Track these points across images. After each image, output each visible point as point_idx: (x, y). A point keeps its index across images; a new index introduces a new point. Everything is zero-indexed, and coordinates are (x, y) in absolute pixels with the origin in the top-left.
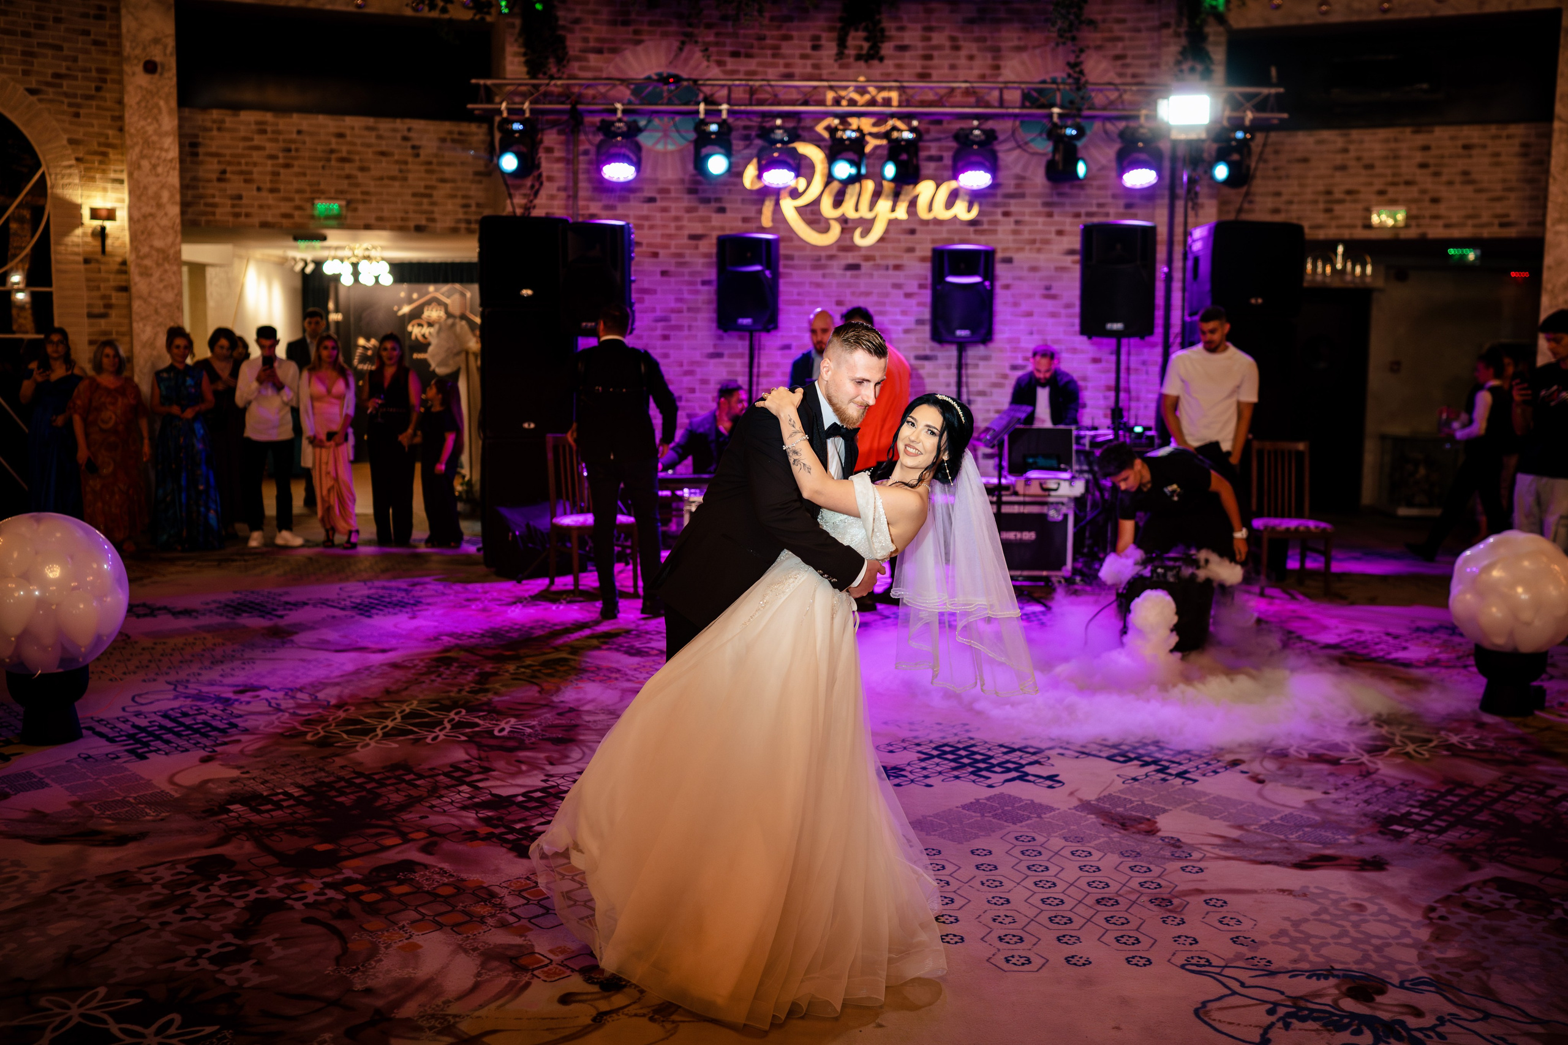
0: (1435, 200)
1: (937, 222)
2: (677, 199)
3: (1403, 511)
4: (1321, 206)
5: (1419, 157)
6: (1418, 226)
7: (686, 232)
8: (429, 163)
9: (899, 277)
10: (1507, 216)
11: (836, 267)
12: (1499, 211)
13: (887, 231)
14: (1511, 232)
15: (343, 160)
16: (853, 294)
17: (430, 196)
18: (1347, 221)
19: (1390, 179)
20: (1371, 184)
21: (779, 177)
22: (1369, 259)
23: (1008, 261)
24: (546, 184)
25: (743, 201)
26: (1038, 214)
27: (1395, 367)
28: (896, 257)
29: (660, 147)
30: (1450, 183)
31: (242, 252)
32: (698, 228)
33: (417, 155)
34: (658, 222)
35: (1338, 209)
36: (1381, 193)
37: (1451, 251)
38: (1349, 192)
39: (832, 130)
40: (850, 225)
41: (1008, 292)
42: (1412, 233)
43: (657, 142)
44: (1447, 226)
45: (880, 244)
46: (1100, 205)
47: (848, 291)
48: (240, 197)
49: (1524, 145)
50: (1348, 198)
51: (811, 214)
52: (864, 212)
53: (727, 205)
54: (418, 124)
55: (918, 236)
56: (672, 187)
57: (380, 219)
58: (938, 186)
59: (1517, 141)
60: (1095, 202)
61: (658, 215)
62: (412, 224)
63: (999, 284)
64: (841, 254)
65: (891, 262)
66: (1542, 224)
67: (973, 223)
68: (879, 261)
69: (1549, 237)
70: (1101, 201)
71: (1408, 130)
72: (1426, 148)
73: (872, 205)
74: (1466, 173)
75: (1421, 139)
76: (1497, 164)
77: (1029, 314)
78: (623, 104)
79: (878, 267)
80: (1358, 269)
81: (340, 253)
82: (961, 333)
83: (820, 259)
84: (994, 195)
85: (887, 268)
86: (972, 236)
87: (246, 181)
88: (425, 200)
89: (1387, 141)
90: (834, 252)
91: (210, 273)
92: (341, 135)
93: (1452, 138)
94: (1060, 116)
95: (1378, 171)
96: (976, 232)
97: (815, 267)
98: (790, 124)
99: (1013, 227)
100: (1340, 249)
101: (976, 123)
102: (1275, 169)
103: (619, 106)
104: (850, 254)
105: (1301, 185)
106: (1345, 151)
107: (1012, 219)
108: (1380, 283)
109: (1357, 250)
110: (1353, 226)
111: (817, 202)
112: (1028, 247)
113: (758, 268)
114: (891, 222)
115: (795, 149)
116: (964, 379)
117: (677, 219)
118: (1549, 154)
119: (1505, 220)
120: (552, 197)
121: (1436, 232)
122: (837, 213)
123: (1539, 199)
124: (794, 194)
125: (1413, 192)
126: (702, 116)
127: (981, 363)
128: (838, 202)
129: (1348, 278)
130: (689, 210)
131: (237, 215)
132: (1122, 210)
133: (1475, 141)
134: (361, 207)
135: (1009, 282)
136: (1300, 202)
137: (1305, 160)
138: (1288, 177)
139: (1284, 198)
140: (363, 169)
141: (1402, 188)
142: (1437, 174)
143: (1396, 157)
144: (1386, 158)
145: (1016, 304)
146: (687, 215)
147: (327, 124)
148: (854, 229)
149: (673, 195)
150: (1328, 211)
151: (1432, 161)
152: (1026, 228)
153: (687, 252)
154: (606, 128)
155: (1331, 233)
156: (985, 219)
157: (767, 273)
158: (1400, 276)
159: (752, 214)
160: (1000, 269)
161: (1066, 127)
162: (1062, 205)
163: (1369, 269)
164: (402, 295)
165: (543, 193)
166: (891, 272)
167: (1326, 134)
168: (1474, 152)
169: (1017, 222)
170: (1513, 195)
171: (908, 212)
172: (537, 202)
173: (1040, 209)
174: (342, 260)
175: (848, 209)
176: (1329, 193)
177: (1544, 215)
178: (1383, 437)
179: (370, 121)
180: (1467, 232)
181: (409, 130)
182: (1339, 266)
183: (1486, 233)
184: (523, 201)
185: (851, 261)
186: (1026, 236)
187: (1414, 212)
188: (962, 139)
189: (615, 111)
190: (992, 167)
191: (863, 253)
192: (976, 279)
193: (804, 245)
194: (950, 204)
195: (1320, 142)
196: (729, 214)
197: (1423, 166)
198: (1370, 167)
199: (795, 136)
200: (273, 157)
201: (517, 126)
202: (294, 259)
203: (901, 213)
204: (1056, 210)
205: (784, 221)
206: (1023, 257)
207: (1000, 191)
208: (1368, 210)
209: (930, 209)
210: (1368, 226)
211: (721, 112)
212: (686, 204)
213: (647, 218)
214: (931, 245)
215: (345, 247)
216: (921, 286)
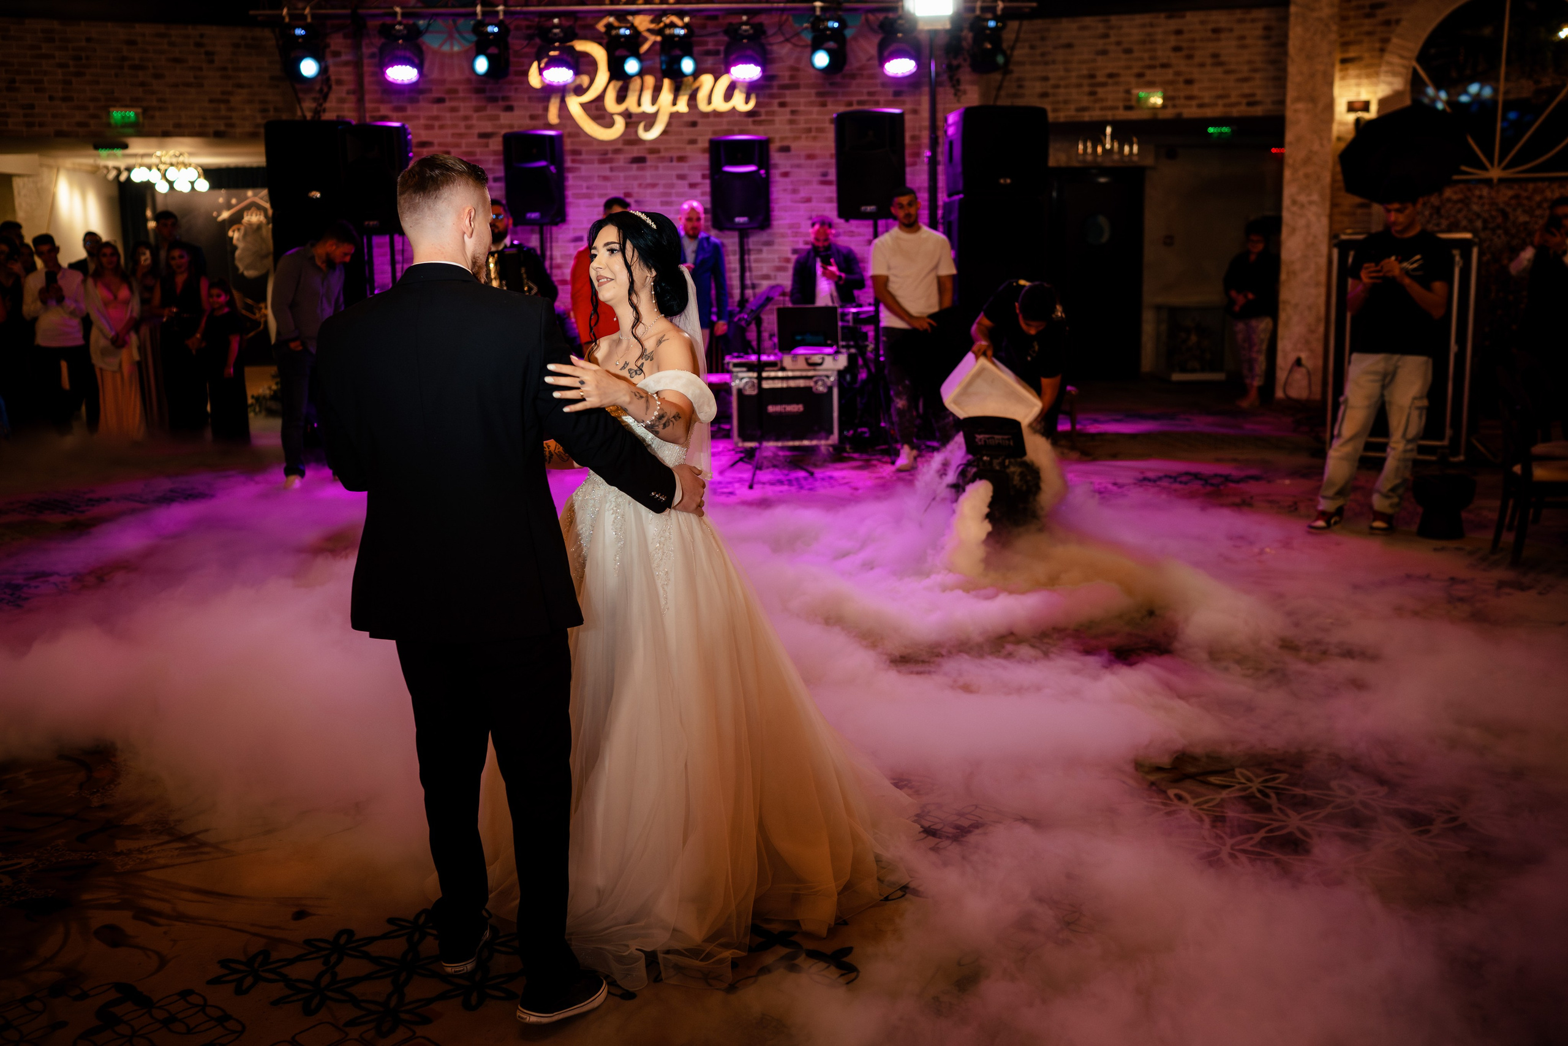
0: (1189, 82)
1: (716, 114)
2: (464, 99)
3: (1177, 377)
4: (1086, 89)
5: (1173, 41)
6: (1174, 106)
7: (476, 131)
8: (225, 69)
9: (684, 168)
10: (1253, 95)
11: (621, 160)
12: (1247, 91)
13: (669, 124)
14: (1258, 111)
15: (136, 67)
16: (640, 185)
17: (227, 101)
18: (1109, 103)
19: (1148, 62)
20: (1129, 68)
21: (560, 75)
22: (1135, 139)
23: (785, 149)
24: (334, 87)
25: (530, 99)
26: (812, 104)
27: (1168, 241)
28: (679, 149)
29: (446, 48)
30: (1202, 65)
31: (51, 161)
32: (487, 126)
33: (212, 61)
34: (449, 122)
35: (1101, 91)
36: (1140, 75)
37: (1211, 130)
38: (1111, 76)
39: (609, 26)
40: (634, 119)
41: (787, 180)
42: (1169, 113)
43: (442, 44)
44: (1201, 106)
45: (665, 137)
46: (870, 94)
47: (636, 183)
48: (32, 107)
49: (1267, 28)
50: (1110, 81)
51: (596, 110)
52: (647, 107)
53: (515, 104)
54: (210, 31)
55: (699, 128)
56: (461, 87)
57: (178, 125)
58: (716, 79)
59: (1260, 25)
60: (865, 90)
61: (448, 115)
62: (211, 130)
63: (776, 174)
64: (626, 147)
65: (675, 154)
66: (1282, 102)
67: (750, 114)
68: (663, 154)
69: (1289, 114)
70: (872, 89)
71: (1162, 15)
72: (1179, 32)
73: (654, 100)
74: (1215, 56)
75: (1174, 24)
76: (1244, 47)
77: (809, 200)
78: (402, 8)
79: (662, 159)
80: (1127, 149)
81: (147, 161)
82: (740, 220)
83: (606, 153)
84: (770, 87)
85: (671, 160)
86: (751, 127)
87: (37, 90)
88: (223, 106)
89: (1143, 26)
90: (620, 146)
91: (17, 183)
92: (132, 43)
93: (1202, 23)
94: (822, 8)
95: (1136, 55)
96: (754, 123)
97: (603, 161)
98: (567, 23)
99: (789, 117)
100: (1109, 130)
101: (745, 18)
102: (1043, 55)
103: (398, 10)
104: (635, 148)
105: (1067, 70)
106: (1106, 36)
107: (788, 109)
108: (1149, 161)
109: (1124, 131)
110: (1115, 108)
111: (601, 98)
112: (804, 136)
113: (543, 163)
114: (673, 116)
115: (572, 48)
116: (747, 265)
117: (466, 118)
118: (1286, 36)
119: (1251, 99)
120: (342, 101)
121: (1191, 111)
122: (621, 108)
123: (1280, 79)
124: (579, 91)
125: (1169, 74)
126: (479, 17)
127: (765, 249)
128: (621, 98)
129: (1116, 157)
130: (477, 109)
131: (31, 125)
132: (891, 98)
133: (1223, 25)
134: (157, 114)
135: (788, 169)
136: (1066, 87)
137: (1069, 46)
138: (1054, 62)
139: (1052, 82)
140: (158, 76)
141: (1158, 70)
142: (1190, 57)
143: (1152, 42)
144: (1143, 42)
145: (795, 191)
146: (475, 115)
147: (117, 32)
148: (638, 124)
149: (461, 95)
150: (1093, 93)
151: (1184, 45)
152: (802, 118)
153: (478, 150)
154: (386, 31)
155: (1095, 114)
156: (763, 110)
157: (553, 169)
158: (1171, 154)
159: (540, 112)
160: (776, 158)
161: (828, 20)
162: (835, 94)
163: (1135, 148)
164: (221, 200)
165: (333, 96)
166: (675, 164)
167: (1088, 21)
168: (1223, 36)
169: (793, 112)
170: (1258, 75)
171: (689, 105)
172: (327, 105)
173: (813, 98)
174: (150, 168)
175: (631, 103)
177: (1284, 94)
178: (1158, 308)
179: (162, 28)
180: (1216, 112)
181: (202, 36)
182: (1108, 146)
183: (1235, 112)
184: (313, 105)
185: (635, 155)
186: (802, 125)
187: (1171, 93)
188: (732, 32)
189: (395, 14)
190: (764, 59)
191: (648, 146)
192: (752, 168)
193: (591, 140)
194: (728, 96)
195: (1082, 28)
196: (517, 113)
197: (1177, 49)
198: (1128, 51)
199: (572, 34)
201: (299, 32)
202: (107, 168)
203: (682, 106)
204: (830, 100)
205: (570, 117)
206: (800, 146)
207: (775, 83)
208: (1128, 92)
209: (709, 102)
210: (1129, 108)
211: (497, 13)
212: (474, 104)
213: (437, 118)
214: (709, 136)
215: (150, 155)
216: (704, 177)
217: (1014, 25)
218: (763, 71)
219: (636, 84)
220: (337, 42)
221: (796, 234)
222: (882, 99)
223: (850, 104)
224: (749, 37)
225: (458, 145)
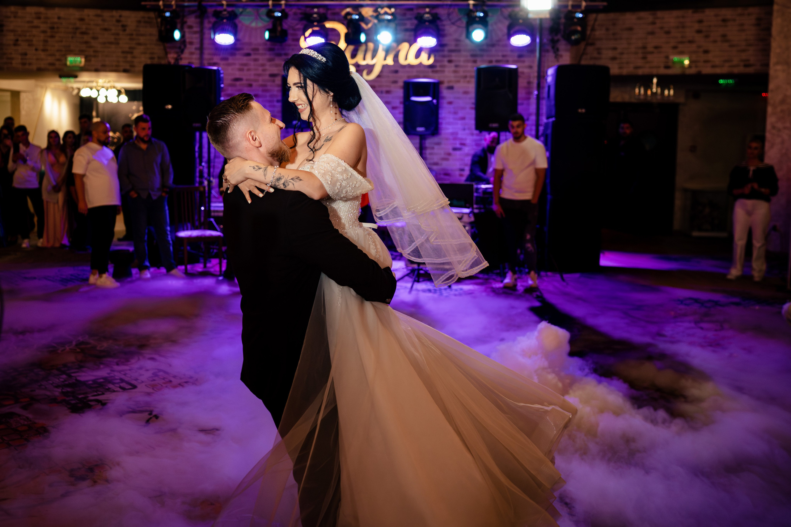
0: (706, 52)
1: (410, 66)
2: (262, 54)
4: (640, 55)
5: (697, 26)
6: (696, 67)
7: (268, 73)
8: (132, 35)
10: (748, 60)
12: (743, 58)
13: (381, 72)
14: (750, 70)
15: (83, 33)
17: (132, 53)
18: (655, 64)
19: (680, 40)
20: (668, 43)
21: (316, 40)
22: (672, 87)
23: (451, 88)
24: (188, 46)
26: (468, 61)
27: (693, 149)
28: (388, 86)
29: (253, 25)
30: (715, 42)
31: (41, 83)
33: (125, 30)
34: (252, 67)
35: (650, 57)
36: (675, 48)
37: (721, 81)
38: (656, 47)
39: (348, 14)
40: (361, 68)
41: (451, 106)
42: (693, 71)
43: (252, 22)
44: (713, 67)
45: (379, 78)
46: (503, 56)
48: (26, 54)
49: (758, 19)
50: (656, 51)
52: (369, 61)
54: (126, 13)
55: (400, 74)
56: (260, 47)
57: (104, 66)
58: (410, 45)
59: (754, 17)
60: (500, 54)
61: (252, 63)
62: (121, 68)
63: (444, 103)
65: (384, 89)
66: (767, 65)
67: (430, 66)
69: (772, 72)
70: (505, 53)
71: (691, 11)
72: (700, 21)
73: (373, 57)
74: (724, 36)
75: (698, 16)
76: (742, 30)
77: (463, 118)
80: (666, 92)
81: (90, 85)
82: (420, 129)
84: (443, 51)
86: (431, 74)
87: (29, 45)
88: (129, 56)
89: (679, 17)
91: (23, 96)
92: (82, 20)
93: (716, 15)
94: (474, 5)
95: (673, 35)
96: (433, 72)
98: (322, 11)
99: (453, 69)
100: (655, 80)
101: (427, 10)
102: (614, 34)
103: (224, 3)
105: (628, 44)
106: (654, 23)
107: (453, 64)
108: (681, 100)
109: (664, 81)
110: (658, 67)
112: (461, 80)
114: (384, 67)
115: (325, 26)
117: (263, 65)
119: (747, 63)
120: (192, 53)
121: (707, 70)
123: (766, 50)
125: (694, 47)
126: (271, 7)
127: (436, 147)
128: (354, 55)
129: (659, 97)
130: (270, 60)
131: (24, 64)
132: (516, 58)
133: (729, 17)
134: (93, 59)
135: (452, 100)
136: (628, 54)
137: (630, 29)
138: (621, 39)
139: (619, 51)
140: (95, 38)
141: (687, 45)
142: (707, 37)
143: (683, 27)
144: (677, 27)
145: (455, 113)
146: (268, 63)
147: (74, 14)
148: (363, 71)
149: (261, 51)
150: (644, 58)
151: (704, 29)
152: (461, 69)
153: (269, 84)
154: (217, 14)
156: (438, 64)
158: (696, 96)
160: (445, 93)
161: (477, 11)
163: (672, 92)
164: (134, 108)
165: (187, 51)
167: (642, 14)
168: (729, 24)
169: (456, 66)
170: (751, 48)
171: (394, 61)
172: (183, 56)
173: (469, 58)
174: (91, 89)
175: (359, 59)
176: (644, 48)
177: (769, 60)
178: (686, 190)
179: (99, 12)
180: (724, 70)
181: (120, 16)
182: (654, 90)
183: (736, 70)
184: (175, 56)
186: (462, 74)
187: (695, 59)
188: (420, 18)
189: (222, 5)
190: (439, 34)
192: (428, 99)
194: (418, 55)
195: (639, 18)
197: (699, 32)
198: (668, 33)
199: (325, 18)
200: (44, 32)
201: (168, 14)
202: (73, 89)
203: (390, 61)
206: (460, 86)
207: (446, 49)
208: (667, 57)
209: (406, 59)
210: (667, 67)
211: (281, 5)
212: (268, 57)
213: (245, 65)
214: (405, 79)
215: (92, 82)
216: (401, 103)
217: (592, 16)
218: (438, 41)
219: (363, 48)
220: (191, 20)
221: (455, 139)
222: (510, 59)
223: (491, 62)
224: (430, 21)
225: (256, 81)
